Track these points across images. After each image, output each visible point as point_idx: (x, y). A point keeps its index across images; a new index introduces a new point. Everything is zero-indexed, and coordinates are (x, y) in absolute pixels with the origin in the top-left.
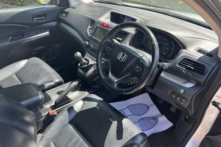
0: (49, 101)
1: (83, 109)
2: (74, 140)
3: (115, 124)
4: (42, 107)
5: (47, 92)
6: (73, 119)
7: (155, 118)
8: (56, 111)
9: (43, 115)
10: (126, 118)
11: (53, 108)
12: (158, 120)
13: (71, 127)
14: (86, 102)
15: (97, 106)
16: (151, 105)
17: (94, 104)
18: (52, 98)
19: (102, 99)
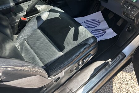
0: (22, 11)
1: (49, 18)
2: (41, 40)
3: (72, 30)
4: (16, 15)
5: (21, 4)
6: (41, 26)
7: (104, 30)
8: (27, 19)
9: (17, 21)
10: (82, 25)
11: (26, 16)
12: (106, 31)
13: (39, 31)
14: (51, 13)
15: (59, 16)
16: (102, 21)
17: (57, 15)
18: (24, 9)
19: (64, 12)
